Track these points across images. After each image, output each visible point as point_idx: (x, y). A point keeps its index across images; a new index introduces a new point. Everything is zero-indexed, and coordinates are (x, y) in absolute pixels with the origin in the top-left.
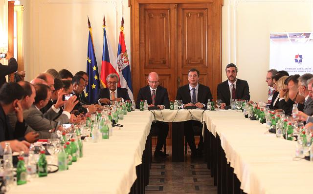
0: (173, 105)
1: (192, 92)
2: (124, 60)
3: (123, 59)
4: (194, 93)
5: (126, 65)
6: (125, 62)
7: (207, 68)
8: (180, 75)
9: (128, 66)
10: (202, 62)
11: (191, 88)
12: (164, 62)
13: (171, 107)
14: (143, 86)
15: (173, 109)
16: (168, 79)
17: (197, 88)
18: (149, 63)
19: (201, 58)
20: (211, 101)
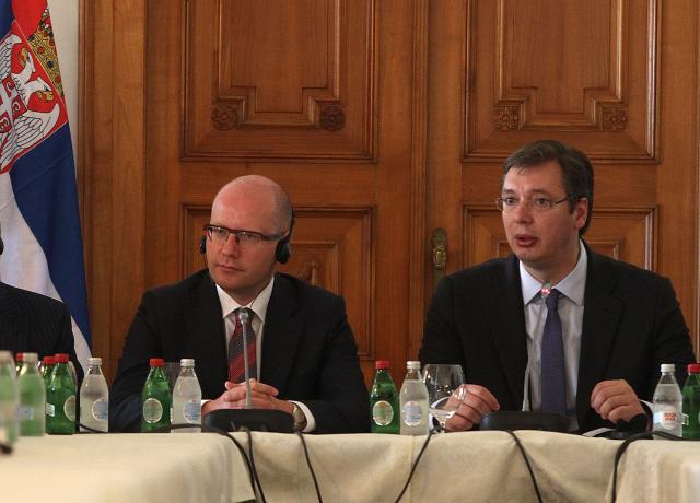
0: (391, 398)
1: (535, 320)
2: (29, 86)
3: (22, 78)
4: (554, 324)
5: (47, 121)
6: (39, 103)
7: (653, 162)
8: (449, 218)
9: (61, 133)
10: (617, 117)
11: (530, 284)
12: (332, 117)
13: (380, 413)
14: (170, 278)
15: (395, 427)
16: (355, 236)
17: (573, 285)
18: (219, 122)
19: (607, 88)
20: (681, 377)
